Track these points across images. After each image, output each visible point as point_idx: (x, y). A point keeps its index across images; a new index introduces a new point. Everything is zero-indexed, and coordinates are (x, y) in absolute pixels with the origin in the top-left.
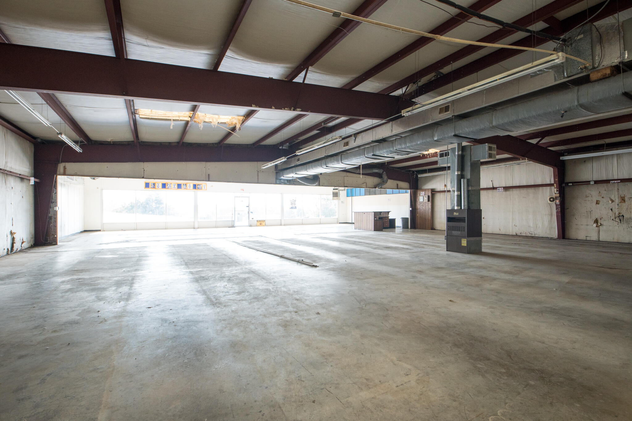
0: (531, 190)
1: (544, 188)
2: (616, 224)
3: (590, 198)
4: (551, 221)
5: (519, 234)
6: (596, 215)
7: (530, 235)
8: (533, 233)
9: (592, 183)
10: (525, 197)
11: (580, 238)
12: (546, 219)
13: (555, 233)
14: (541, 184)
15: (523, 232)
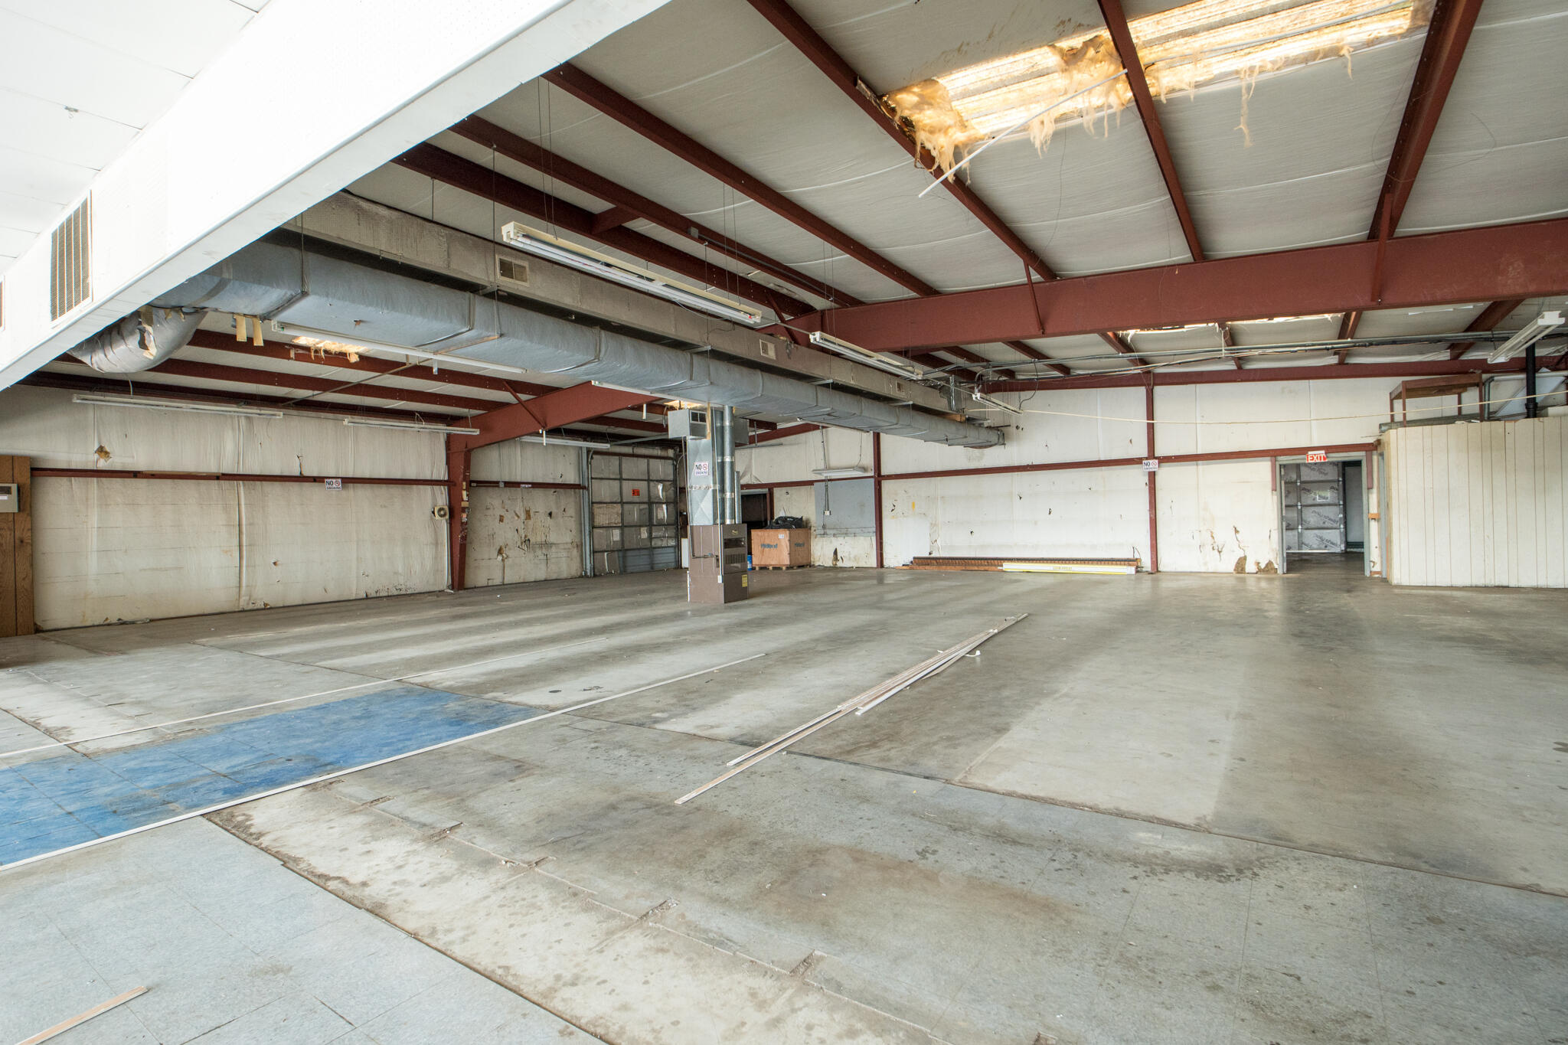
0: (395, 490)
1: (421, 487)
2: (522, 552)
3: (490, 512)
4: (436, 558)
5: (374, 595)
6: (499, 542)
7: (396, 593)
8: (403, 587)
9: (502, 485)
10: (385, 507)
11: (480, 585)
12: (429, 552)
13: (444, 579)
14: (414, 478)
15: (381, 588)
